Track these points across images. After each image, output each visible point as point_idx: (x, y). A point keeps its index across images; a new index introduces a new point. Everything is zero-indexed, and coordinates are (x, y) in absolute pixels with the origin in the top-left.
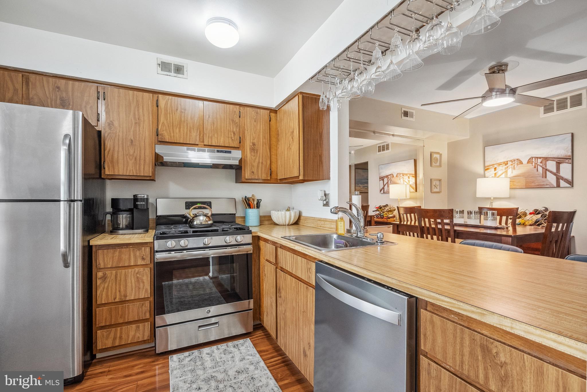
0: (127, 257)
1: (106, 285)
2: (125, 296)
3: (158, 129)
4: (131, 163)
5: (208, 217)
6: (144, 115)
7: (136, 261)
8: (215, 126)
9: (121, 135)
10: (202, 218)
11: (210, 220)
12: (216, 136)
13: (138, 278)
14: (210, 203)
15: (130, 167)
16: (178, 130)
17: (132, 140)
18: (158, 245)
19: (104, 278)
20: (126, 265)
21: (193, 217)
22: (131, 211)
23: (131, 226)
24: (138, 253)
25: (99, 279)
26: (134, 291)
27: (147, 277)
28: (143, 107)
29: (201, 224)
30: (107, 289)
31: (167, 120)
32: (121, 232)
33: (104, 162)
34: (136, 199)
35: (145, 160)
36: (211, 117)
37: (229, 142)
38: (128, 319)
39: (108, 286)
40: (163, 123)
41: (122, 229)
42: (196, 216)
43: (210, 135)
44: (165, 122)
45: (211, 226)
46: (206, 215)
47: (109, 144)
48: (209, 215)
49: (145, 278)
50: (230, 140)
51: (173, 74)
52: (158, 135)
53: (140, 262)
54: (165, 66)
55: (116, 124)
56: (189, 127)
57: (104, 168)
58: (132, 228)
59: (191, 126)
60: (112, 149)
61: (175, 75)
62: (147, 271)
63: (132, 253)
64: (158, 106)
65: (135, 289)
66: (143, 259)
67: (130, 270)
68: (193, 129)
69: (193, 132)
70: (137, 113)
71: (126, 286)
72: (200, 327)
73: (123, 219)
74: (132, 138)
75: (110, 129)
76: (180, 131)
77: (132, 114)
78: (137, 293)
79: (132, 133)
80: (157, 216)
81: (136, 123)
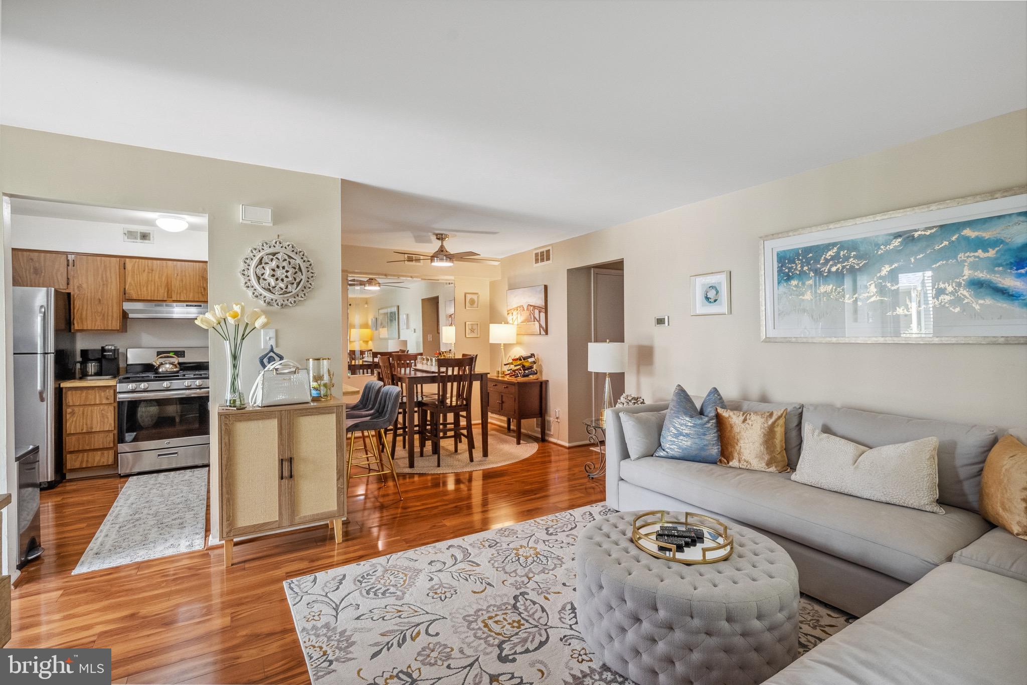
0: (93, 397)
1: (75, 419)
2: (92, 428)
3: (125, 289)
4: (99, 319)
5: (175, 365)
6: (111, 277)
7: (100, 400)
8: (184, 283)
9: (89, 295)
10: (167, 366)
11: (176, 367)
12: (185, 291)
13: (102, 414)
14: (184, 352)
15: (98, 323)
16: (145, 289)
17: (100, 300)
18: (120, 387)
19: (73, 413)
20: (93, 403)
21: (159, 365)
22: (99, 360)
23: (99, 373)
24: (103, 394)
25: (69, 414)
26: (99, 424)
27: (111, 414)
28: (110, 270)
29: (167, 371)
30: (76, 422)
31: (134, 280)
32: (89, 378)
33: (74, 319)
34: (103, 350)
35: (112, 316)
36: (179, 275)
37: (199, 297)
38: (94, 446)
39: (76, 420)
40: (130, 283)
41: (91, 375)
42: (162, 364)
43: (179, 291)
44: (132, 282)
45: (177, 372)
46: (172, 364)
47: (77, 304)
48: (176, 362)
49: (109, 414)
50: (200, 295)
51: (139, 240)
52: (125, 294)
53: (104, 401)
54: (130, 235)
55: (84, 286)
56: (156, 285)
57: (74, 324)
58: (101, 375)
59: (159, 284)
60: (81, 307)
61: (142, 241)
62: (111, 408)
63: (97, 395)
64: (125, 269)
65: (100, 423)
66: (107, 399)
67: (96, 408)
68: (161, 286)
69: (160, 290)
70: (104, 276)
71: (92, 421)
72: (159, 455)
73: (92, 367)
74: (100, 298)
75: (79, 291)
76: (147, 290)
77: (100, 277)
78: (102, 426)
79: (100, 293)
80: (128, 365)
81: (104, 285)
